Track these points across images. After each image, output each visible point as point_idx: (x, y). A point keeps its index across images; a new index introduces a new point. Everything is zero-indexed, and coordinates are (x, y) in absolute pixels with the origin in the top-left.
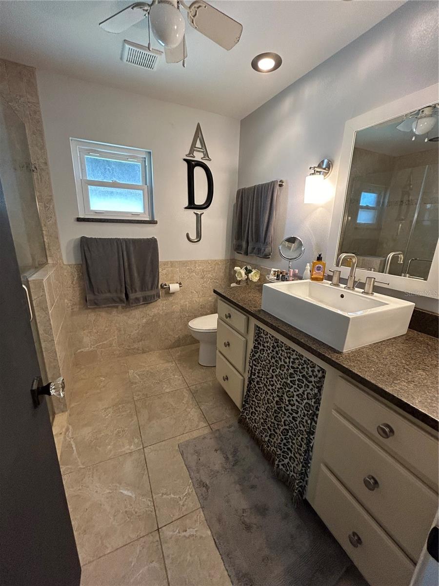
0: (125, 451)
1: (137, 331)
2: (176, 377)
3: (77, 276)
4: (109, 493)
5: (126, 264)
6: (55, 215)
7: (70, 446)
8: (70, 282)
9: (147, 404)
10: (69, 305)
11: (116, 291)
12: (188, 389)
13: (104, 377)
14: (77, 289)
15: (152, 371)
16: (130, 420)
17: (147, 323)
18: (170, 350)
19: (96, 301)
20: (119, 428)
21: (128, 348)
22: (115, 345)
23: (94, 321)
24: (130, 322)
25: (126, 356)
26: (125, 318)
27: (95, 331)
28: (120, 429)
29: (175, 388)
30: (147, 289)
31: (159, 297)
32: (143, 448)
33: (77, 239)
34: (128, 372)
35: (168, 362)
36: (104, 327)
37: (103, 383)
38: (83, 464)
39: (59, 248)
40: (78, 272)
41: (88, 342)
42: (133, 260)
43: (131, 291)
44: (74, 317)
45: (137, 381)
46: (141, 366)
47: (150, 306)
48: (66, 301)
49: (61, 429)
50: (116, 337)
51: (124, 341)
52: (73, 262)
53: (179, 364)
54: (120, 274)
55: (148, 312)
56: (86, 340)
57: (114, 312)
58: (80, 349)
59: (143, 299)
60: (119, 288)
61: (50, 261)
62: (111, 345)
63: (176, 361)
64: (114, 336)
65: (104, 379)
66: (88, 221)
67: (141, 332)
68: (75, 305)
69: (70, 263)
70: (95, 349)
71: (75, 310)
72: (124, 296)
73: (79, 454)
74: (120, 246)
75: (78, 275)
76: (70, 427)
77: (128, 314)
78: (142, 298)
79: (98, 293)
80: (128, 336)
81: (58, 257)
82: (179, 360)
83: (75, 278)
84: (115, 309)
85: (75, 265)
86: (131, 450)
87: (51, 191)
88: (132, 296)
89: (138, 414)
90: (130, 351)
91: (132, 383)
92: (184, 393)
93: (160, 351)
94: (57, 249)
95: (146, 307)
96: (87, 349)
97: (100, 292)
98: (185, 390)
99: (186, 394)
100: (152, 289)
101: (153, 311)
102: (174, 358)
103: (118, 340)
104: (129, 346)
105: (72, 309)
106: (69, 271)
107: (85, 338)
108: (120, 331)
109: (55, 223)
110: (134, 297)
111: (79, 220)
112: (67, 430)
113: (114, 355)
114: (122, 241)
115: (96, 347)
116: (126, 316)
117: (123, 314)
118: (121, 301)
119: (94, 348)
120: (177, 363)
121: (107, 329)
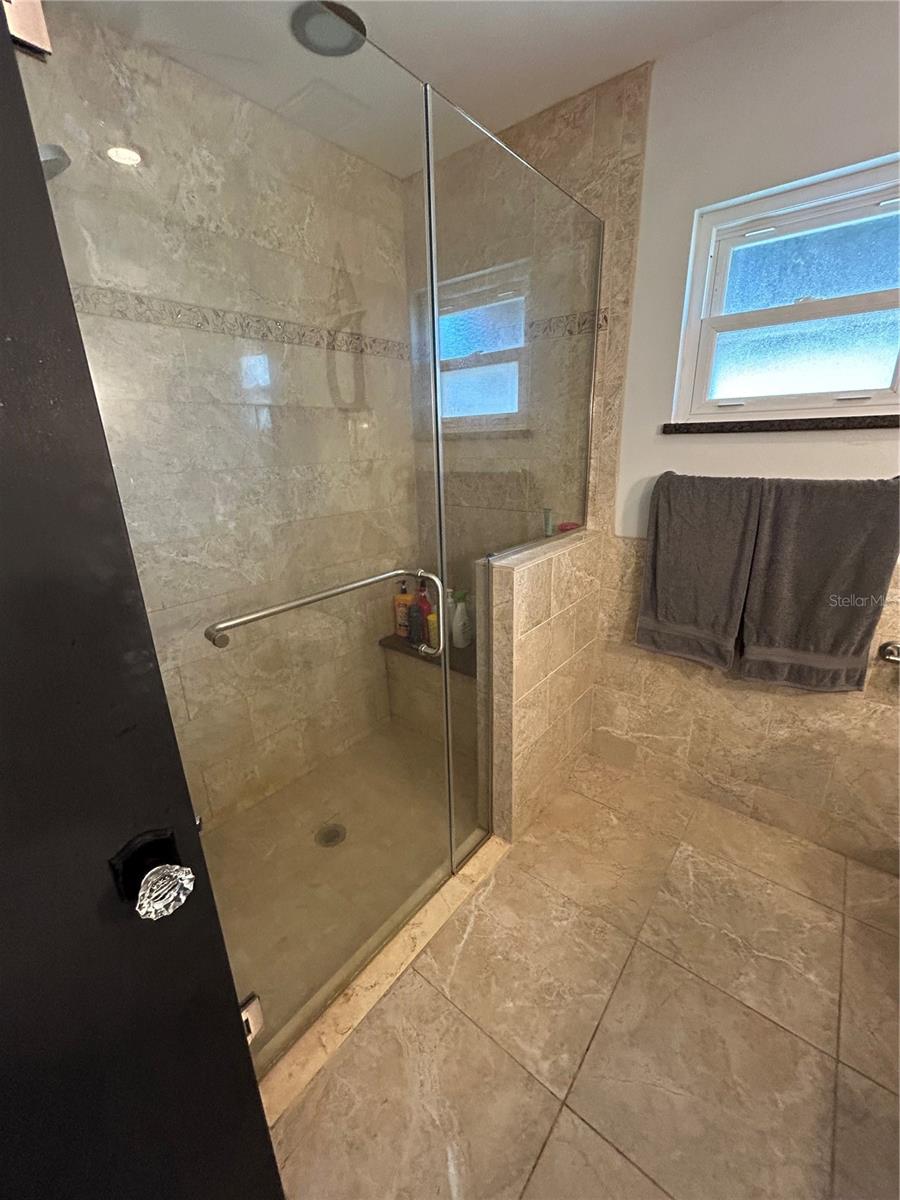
0: (524, 1055)
1: (753, 751)
2: (812, 977)
3: (633, 565)
4: (434, 1121)
5: (762, 556)
6: (619, 424)
7: (464, 922)
8: (617, 577)
9: (661, 981)
10: (606, 624)
11: (713, 626)
12: (831, 1065)
13: (619, 819)
14: (628, 596)
15: (743, 893)
16: (592, 982)
17: (788, 745)
18: (850, 862)
19: (656, 636)
20: (556, 979)
21: (711, 779)
22: (682, 757)
23: (647, 679)
24: (740, 718)
25: (703, 797)
26: (727, 703)
27: (643, 702)
28: (556, 984)
29: (779, 1012)
30: (812, 648)
31: (859, 684)
32: (564, 1103)
33: (653, 478)
34: (678, 845)
35: (816, 901)
36: (666, 702)
37: (608, 830)
38: (453, 987)
39: (612, 497)
40: (638, 557)
41: (624, 718)
42: (789, 550)
43: (754, 639)
44: (609, 655)
45: (681, 887)
46: (725, 853)
47: (816, 699)
48: (601, 615)
49: (479, 874)
50: (688, 739)
51: (707, 758)
52: (633, 532)
53: (854, 938)
54: (734, 583)
55: (802, 714)
56: (621, 711)
57: (700, 676)
58: (605, 725)
59: (790, 673)
60: (722, 620)
61: (590, 525)
62: (671, 751)
63: (850, 924)
64: (685, 735)
65: (615, 821)
66: (688, 432)
67: (762, 758)
68: (616, 629)
69: (627, 535)
70: (634, 741)
71: (615, 639)
72: (730, 645)
73: (464, 955)
74: (758, 500)
75: (636, 563)
76: (493, 882)
77: (736, 695)
78: (786, 670)
79: (666, 617)
80: (722, 753)
81: (607, 516)
82: (861, 924)
83: (629, 571)
84: (704, 671)
85: (637, 539)
86: (538, 1072)
87: (623, 367)
88: (754, 652)
89: (620, 984)
90: (714, 790)
91: (667, 885)
92: (801, 1068)
93: (812, 847)
94: (608, 500)
95: (801, 699)
96: (619, 732)
97: (670, 617)
98: (812, 1058)
99: (808, 1078)
100: (833, 650)
101: (823, 717)
102: (849, 903)
103: (692, 749)
104: (716, 778)
105: (609, 636)
106: (622, 551)
107: (619, 707)
108: (702, 728)
109: (617, 442)
110: (761, 658)
111: (669, 429)
112: (485, 884)
113: (674, 778)
114: (767, 487)
115: (638, 738)
116: (729, 698)
117: (722, 690)
118: (720, 656)
119: (633, 737)
120: (849, 928)
121: (670, 709)
